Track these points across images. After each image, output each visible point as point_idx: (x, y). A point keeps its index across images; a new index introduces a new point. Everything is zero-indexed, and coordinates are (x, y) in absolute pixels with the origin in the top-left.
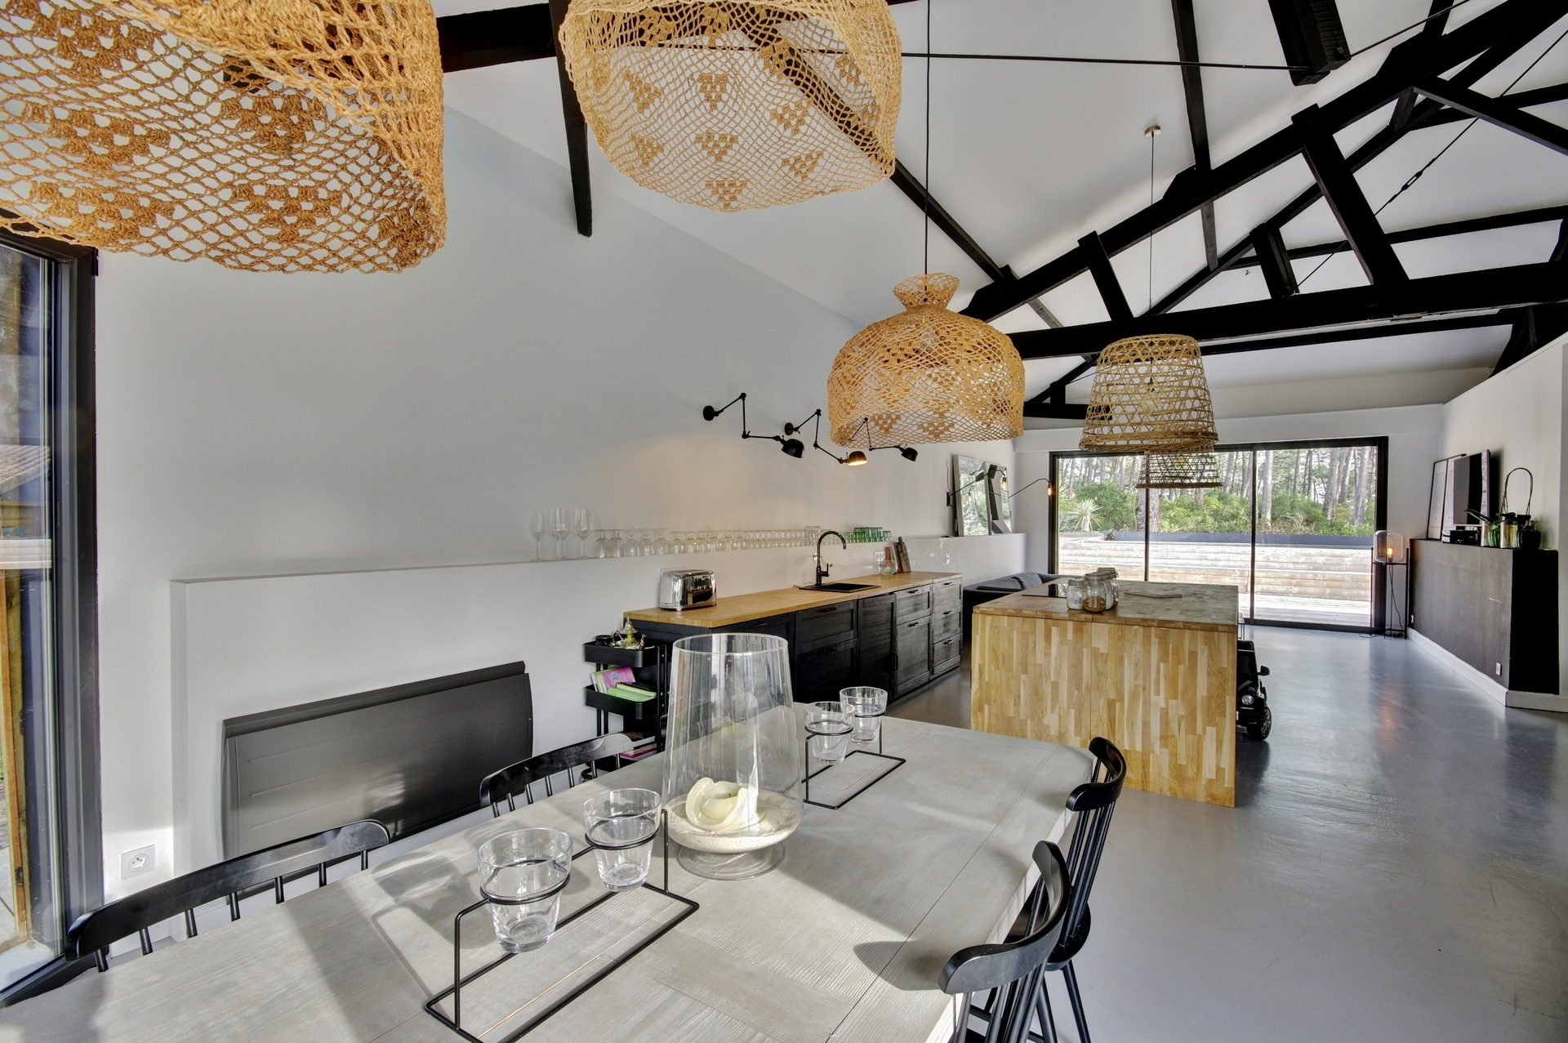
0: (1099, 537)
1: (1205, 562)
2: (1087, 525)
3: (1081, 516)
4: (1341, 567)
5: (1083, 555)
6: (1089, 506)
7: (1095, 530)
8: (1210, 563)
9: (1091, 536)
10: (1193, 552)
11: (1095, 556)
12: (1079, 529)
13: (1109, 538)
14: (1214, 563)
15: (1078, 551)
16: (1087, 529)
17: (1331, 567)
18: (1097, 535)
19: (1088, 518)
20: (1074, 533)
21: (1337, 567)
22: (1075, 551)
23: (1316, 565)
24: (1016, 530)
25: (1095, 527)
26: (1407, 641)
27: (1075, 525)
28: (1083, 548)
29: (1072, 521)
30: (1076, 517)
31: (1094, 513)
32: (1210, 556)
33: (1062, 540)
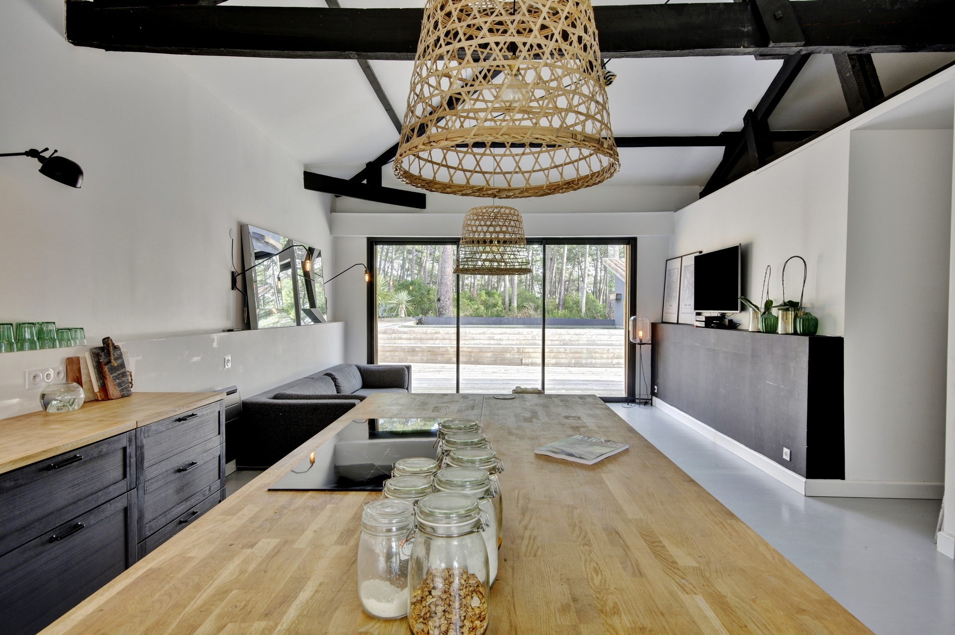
0: (412, 322)
1: (492, 342)
2: (403, 312)
3: (398, 304)
4: (580, 342)
5: (400, 339)
6: (404, 296)
7: (409, 316)
8: (496, 342)
9: (406, 321)
10: (484, 333)
11: (410, 339)
12: (397, 315)
13: (420, 322)
14: (499, 342)
15: (396, 336)
16: (403, 315)
17: (573, 343)
18: (410, 320)
19: (404, 306)
20: (393, 319)
21: (577, 343)
22: (393, 335)
23: (564, 342)
24: (334, 319)
25: (409, 314)
26: (653, 407)
27: (393, 313)
28: (400, 332)
29: (392, 309)
30: (395, 305)
31: (407, 302)
32: (497, 337)
33: (381, 326)
